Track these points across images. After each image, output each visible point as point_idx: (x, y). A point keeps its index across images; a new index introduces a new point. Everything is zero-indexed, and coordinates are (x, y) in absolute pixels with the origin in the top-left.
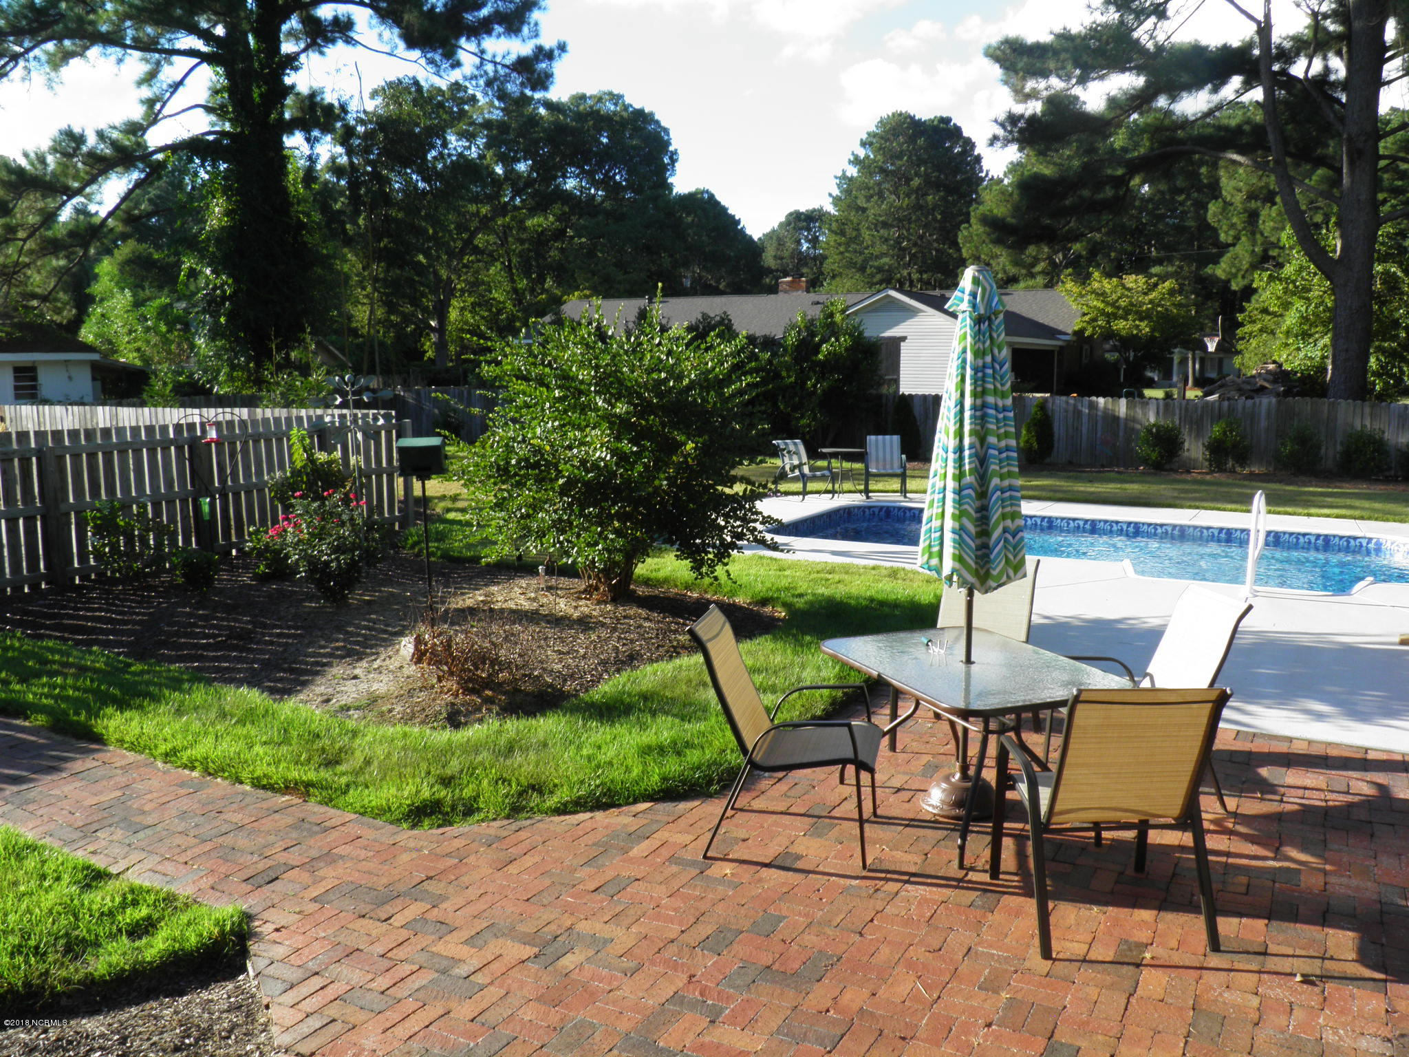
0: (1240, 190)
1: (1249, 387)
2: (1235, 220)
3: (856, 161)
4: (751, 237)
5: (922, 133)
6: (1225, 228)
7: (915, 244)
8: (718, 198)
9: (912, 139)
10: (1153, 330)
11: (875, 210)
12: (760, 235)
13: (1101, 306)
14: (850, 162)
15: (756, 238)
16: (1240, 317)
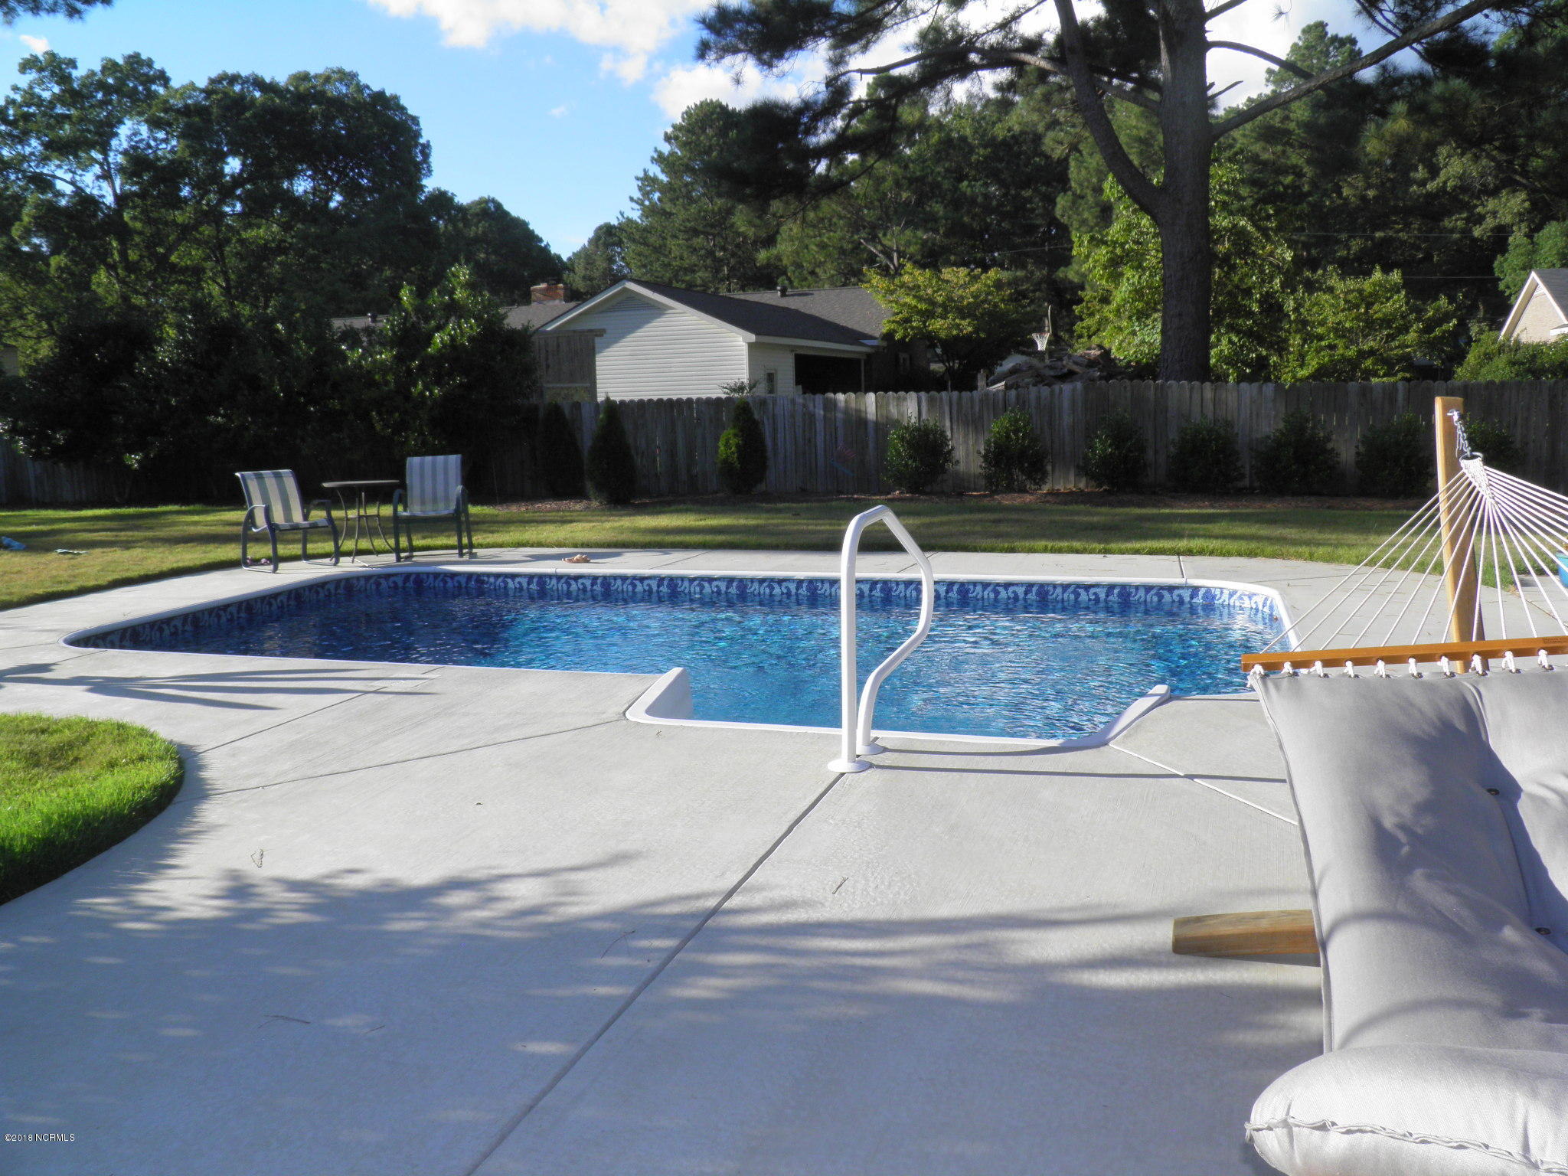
0: (1061, 143)
1: (1052, 373)
2: (1086, 215)
3: (660, 159)
4: (559, 257)
5: (736, 125)
6: (1076, 224)
7: (733, 255)
8: (507, 207)
9: (723, 132)
10: (977, 330)
11: (681, 215)
12: (570, 254)
13: (913, 303)
14: (653, 160)
15: (565, 258)
16: (1077, 309)
